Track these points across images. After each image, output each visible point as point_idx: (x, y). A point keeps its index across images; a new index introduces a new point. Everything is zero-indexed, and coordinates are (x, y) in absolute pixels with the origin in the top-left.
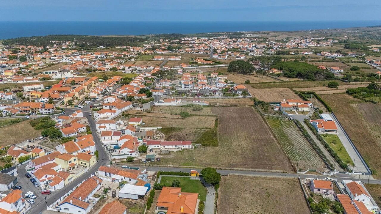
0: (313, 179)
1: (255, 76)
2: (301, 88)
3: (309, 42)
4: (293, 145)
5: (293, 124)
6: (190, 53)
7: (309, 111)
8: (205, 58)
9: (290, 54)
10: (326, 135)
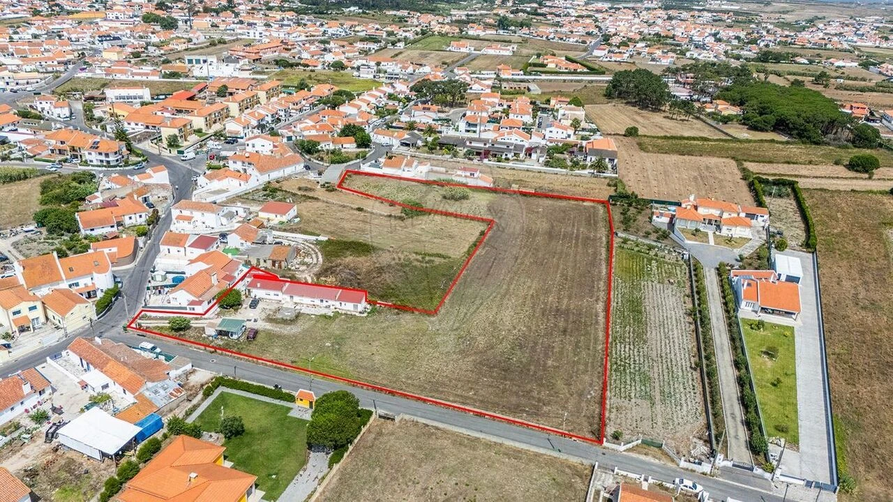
0: (638, 476)
1: (666, 114)
2: (771, 162)
3: (863, 35)
4: (645, 342)
5: (681, 274)
6: (544, 38)
7: (751, 237)
8: (571, 55)
9: (796, 63)
10: (760, 325)
